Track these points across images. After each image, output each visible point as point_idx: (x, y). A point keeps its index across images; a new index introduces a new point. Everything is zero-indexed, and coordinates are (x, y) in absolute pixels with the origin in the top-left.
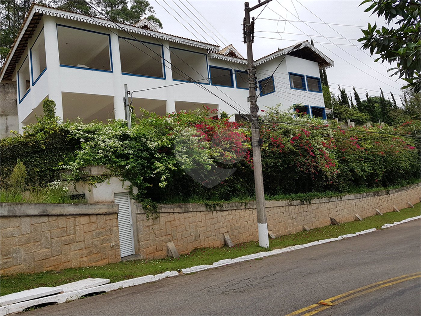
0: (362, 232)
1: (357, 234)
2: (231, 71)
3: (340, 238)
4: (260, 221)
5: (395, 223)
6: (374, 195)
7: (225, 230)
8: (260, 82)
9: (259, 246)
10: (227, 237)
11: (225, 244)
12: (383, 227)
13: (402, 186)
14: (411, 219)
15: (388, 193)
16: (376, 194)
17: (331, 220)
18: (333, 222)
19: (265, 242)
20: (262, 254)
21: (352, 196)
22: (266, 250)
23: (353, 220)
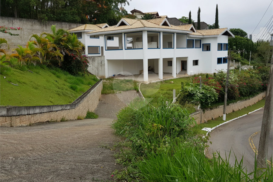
0: (244, 116)
1: (243, 116)
2: (193, 40)
3: (239, 118)
4: (224, 113)
5: (252, 112)
6: (245, 100)
7: (212, 115)
8: (203, 44)
9: (222, 120)
10: (213, 117)
11: (212, 119)
12: (249, 113)
13: (254, 95)
14: (256, 110)
15: (249, 99)
16: (246, 100)
17: (233, 110)
18: (233, 111)
19: (224, 118)
20: (225, 123)
21: (239, 102)
22: (225, 121)
23: (238, 110)
